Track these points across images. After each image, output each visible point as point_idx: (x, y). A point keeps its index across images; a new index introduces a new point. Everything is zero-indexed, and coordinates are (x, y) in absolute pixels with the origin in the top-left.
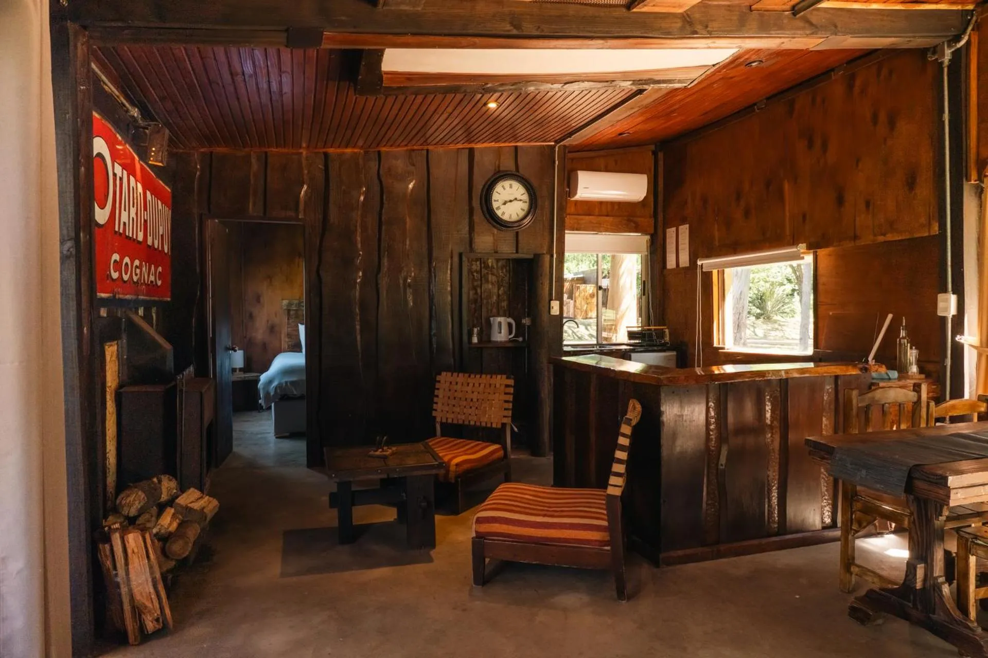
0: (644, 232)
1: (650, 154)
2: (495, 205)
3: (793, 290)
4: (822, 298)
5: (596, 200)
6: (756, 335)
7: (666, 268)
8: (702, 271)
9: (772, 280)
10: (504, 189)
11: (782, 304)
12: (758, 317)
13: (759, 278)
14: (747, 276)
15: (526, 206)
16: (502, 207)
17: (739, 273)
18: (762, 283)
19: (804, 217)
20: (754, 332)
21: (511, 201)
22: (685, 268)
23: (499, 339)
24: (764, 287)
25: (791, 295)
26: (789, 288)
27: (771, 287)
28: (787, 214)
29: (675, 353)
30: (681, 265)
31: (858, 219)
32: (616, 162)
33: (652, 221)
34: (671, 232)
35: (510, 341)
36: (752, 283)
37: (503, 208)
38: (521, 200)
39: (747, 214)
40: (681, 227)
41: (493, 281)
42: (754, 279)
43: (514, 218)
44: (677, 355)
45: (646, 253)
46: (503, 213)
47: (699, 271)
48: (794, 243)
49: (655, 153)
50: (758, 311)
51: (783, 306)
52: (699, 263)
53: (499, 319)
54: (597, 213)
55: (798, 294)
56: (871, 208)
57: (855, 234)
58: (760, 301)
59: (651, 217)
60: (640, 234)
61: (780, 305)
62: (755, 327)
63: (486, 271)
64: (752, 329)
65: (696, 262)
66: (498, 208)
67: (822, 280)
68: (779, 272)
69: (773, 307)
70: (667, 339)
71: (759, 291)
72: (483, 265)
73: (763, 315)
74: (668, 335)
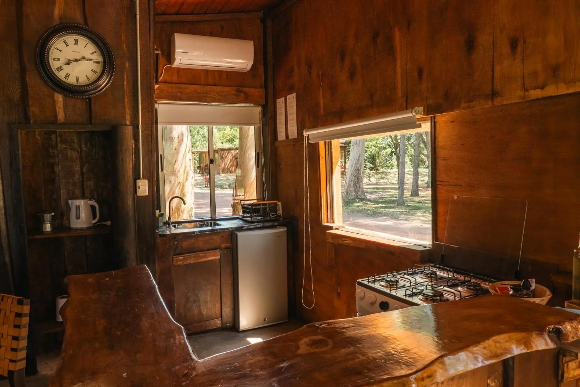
0: (257, 104)
1: (259, 21)
2: (54, 65)
3: (392, 152)
4: (441, 177)
5: (200, 68)
6: (371, 181)
7: (277, 140)
8: (308, 143)
9: (379, 146)
10: (67, 45)
11: (385, 161)
12: (371, 169)
13: (372, 145)
14: (363, 144)
15: (98, 68)
16: (65, 67)
17: (358, 141)
18: (373, 148)
19: (420, 72)
20: (369, 180)
21: (77, 60)
22: (294, 140)
23: (79, 226)
24: (374, 150)
25: (391, 155)
26: (389, 150)
27: (379, 150)
28: (399, 71)
29: (284, 229)
30: (290, 137)
31: (497, 68)
32: (222, 28)
33: (262, 91)
34: (280, 102)
35: (95, 226)
36: (367, 148)
37: (67, 69)
38: (90, 60)
39: (352, 75)
40: (288, 97)
41: (74, 157)
42: (368, 145)
43: (83, 81)
44: (287, 231)
45: (259, 125)
46: (68, 76)
47: (305, 143)
48: (407, 106)
49: (263, 21)
50: (372, 166)
51: (386, 162)
52: (305, 134)
53: (78, 202)
54: (203, 82)
55: (395, 154)
56: (519, 49)
57: (493, 88)
58: (373, 159)
59: (261, 87)
60: (252, 105)
61: (384, 162)
62: (369, 177)
63: (64, 146)
64: (368, 178)
65: (302, 133)
66: (60, 69)
67: (441, 153)
68: (383, 141)
69: (380, 163)
70: (280, 212)
71: (371, 152)
72: (59, 139)
73: (375, 168)
74: (281, 208)
